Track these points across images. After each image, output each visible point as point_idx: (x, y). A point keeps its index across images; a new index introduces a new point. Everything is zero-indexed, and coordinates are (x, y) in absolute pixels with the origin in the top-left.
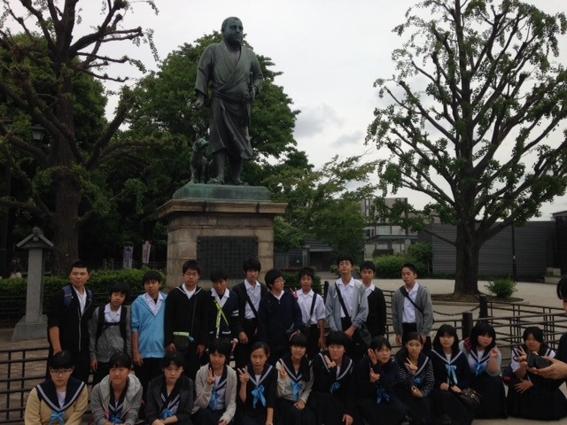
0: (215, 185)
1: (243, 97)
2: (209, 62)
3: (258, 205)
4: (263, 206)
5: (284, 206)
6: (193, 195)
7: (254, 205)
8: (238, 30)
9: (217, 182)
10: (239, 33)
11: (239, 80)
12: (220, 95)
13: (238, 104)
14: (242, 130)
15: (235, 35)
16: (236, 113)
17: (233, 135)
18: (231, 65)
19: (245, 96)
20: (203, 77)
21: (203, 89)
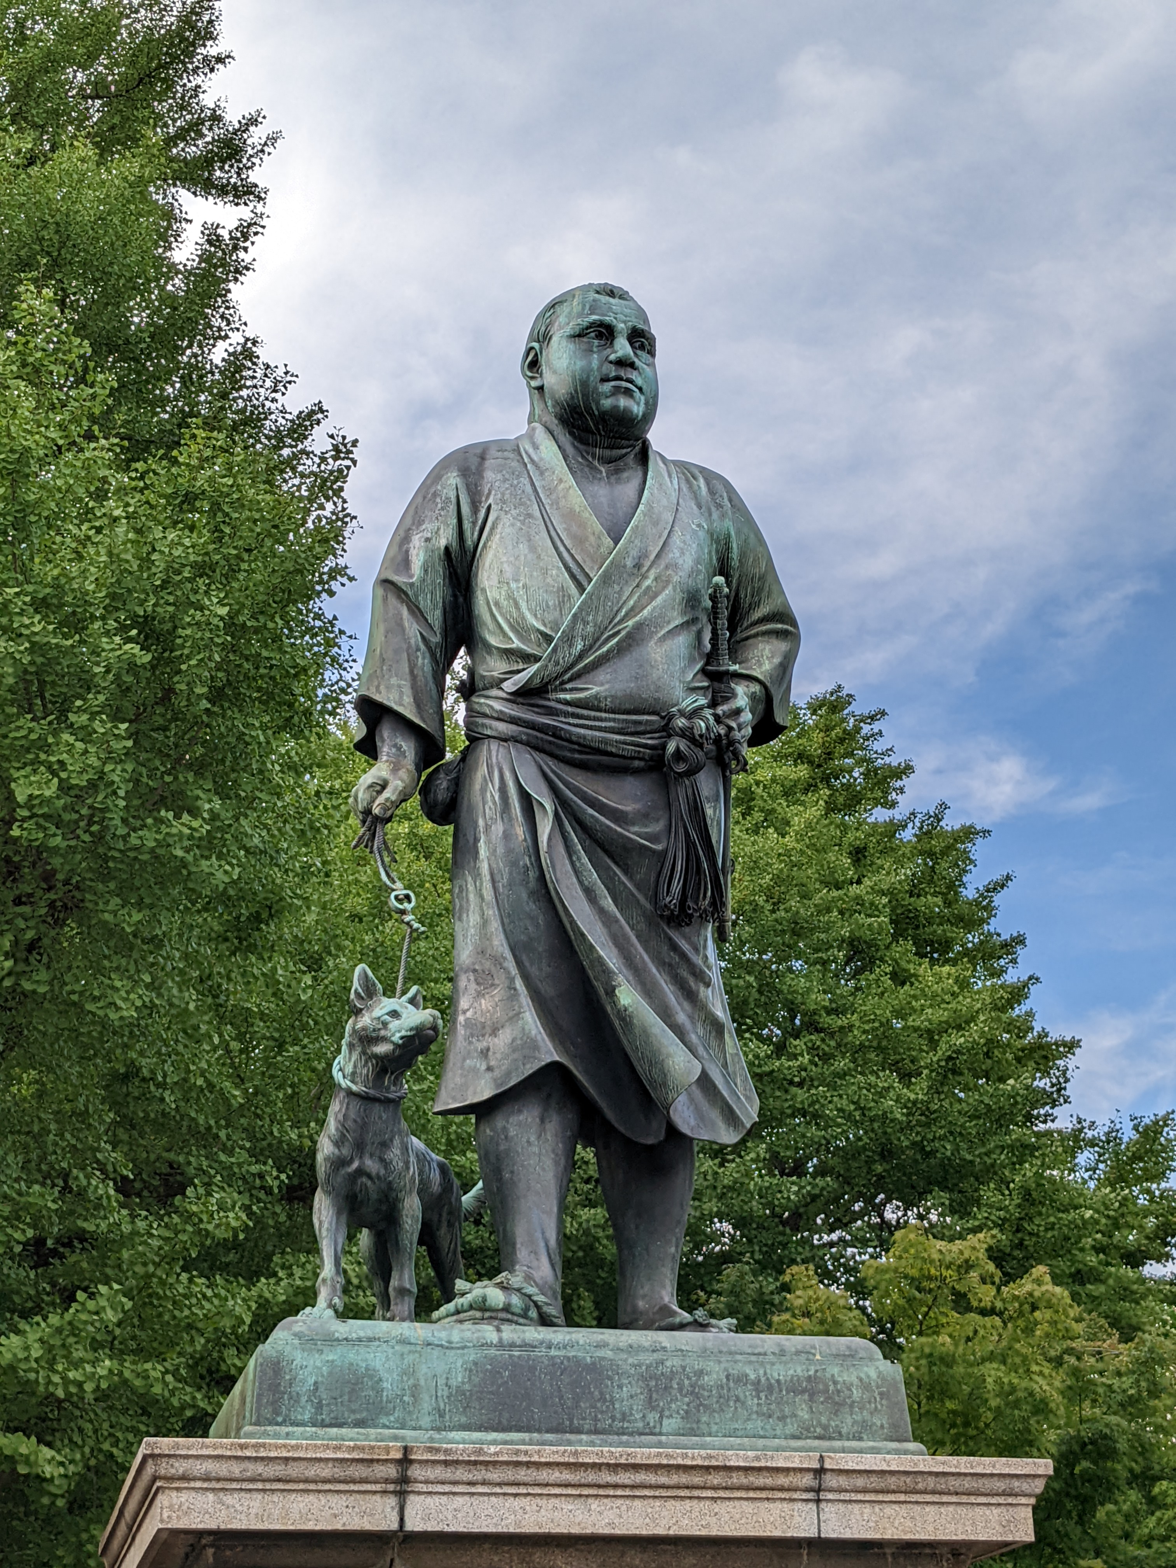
0: (488, 1332)
1: (666, 730)
2: (445, 538)
3: (820, 1472)
4: (860, 1482)
5: (1025, 1486)
6: (319, 1407)
7: (782, 1480)
8: (622, 347)
9: (507, 1308)
10: (632, 365)
11: (639, 626)
12: (513, 721)
13: (636, 772)
14: (674, 947)
15: (605, 380)
16: (633, 833)
17: (607, 972)
18: (580, 541)
19: (681, 722)
20: (413, 628)
21: (408, 699)
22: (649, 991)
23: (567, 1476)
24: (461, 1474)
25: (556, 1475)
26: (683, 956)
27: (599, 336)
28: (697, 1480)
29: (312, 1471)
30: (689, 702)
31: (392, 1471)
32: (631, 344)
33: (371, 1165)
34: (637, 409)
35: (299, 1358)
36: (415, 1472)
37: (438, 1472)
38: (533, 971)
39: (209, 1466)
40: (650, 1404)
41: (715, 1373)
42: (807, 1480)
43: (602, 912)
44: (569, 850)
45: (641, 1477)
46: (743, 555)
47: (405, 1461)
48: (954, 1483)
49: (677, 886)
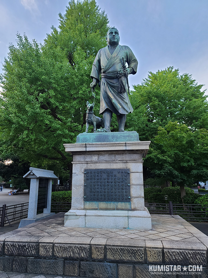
0: (98, 133)
2: (98, 59)
3: (126, 143)
4: (130, 144)
5: (148, 144)
6: (82, 141)
7: (122, 144)
8: (114, 34)
9: (101, 131)
10: (115, 36)
11: (114, 63)
12: (103, 76)
13: (115, 78)
14: (120, 96)
15: (112, 38)
16: (115, 85)
17: (111, 99)
18: (108, 56)
19: (119, 72)
20: (95, 68)
21: (95, 75)
22: (117, 100)
23: (101, 145)
24: (91, 145)
25: (100, 145)
26: (122, 96)
27: (111, 33)
28: (113, 145)
29: (78, 146)
30: (119, 70)
31: (85, 146)
32: (115, 34)
33: (90, 119)
34: (116, 40)
35: (80, 137)
36: (87, 146)
37: (88, 145)
38: (106, 100)
39: (69, 146)
40: (112, 139)
41: (119, 135)
42: (125, 144)
43: (112, 93)
44: (108, 88)
45: (108, 145)
46: (129, 54)
47: (86, 145)
48: (140, 144)
49: (120, 89)
